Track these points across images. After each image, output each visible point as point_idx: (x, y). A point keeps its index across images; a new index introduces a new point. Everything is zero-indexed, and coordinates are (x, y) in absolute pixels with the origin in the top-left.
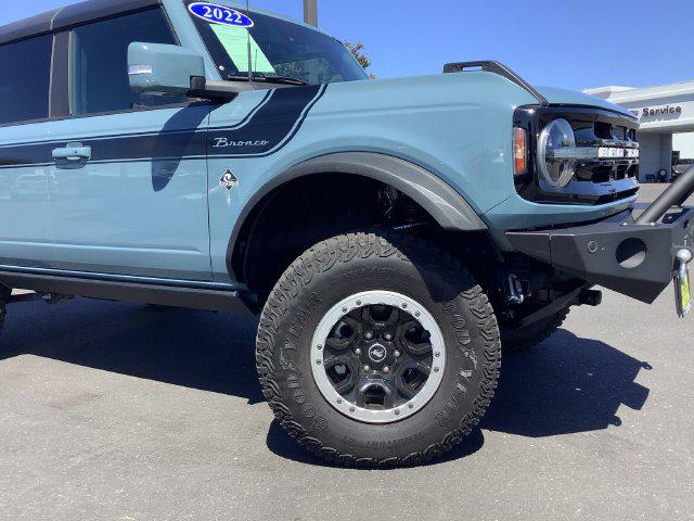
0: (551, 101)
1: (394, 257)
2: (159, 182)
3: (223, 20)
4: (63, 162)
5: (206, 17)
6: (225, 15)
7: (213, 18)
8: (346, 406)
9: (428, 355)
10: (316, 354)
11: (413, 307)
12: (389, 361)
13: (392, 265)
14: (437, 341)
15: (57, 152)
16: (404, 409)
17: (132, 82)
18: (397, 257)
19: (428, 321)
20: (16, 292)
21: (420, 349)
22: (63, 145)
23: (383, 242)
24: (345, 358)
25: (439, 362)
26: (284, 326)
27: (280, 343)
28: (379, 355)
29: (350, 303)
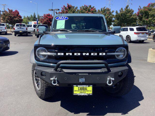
6: (63, 18)
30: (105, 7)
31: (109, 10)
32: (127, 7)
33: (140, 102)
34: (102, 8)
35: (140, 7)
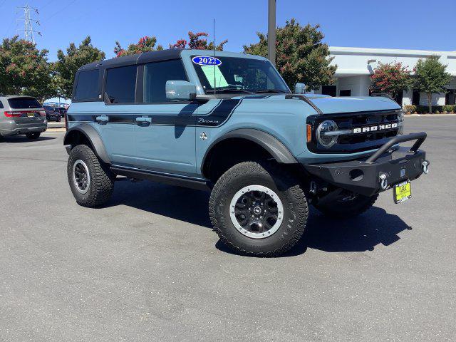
0: (325, 112)
1: (263, 172)
2: (178, 135)
3: (207, 64)
4: (140, 124)
5: (200, 63)
6: (208, 61)
7: (203, 63)
8: (243, 231)
9: (276, 213)
10: (232, 209)
11: (270, 192)
12: (262, 214)
13: (261, 175)
14: (280, 207)
15: (138, 119)
16: (266, 234)
17: (167, 96)
18: (264, 172)
19: (276, 199)
20: (118, 176)
21: (273, 210)
22: (141, 116)
23: (259, 165)
24: (244, 212)
25: (281, 215)
26: (219, 197)
27: (217, 204)
28: (258, 211)
29: (245, 189)
30: (17, 37)
31: (30, 46)
32: (87, 42)
33: (398, 235)
34: (8, 40)
35: (117, 44)
